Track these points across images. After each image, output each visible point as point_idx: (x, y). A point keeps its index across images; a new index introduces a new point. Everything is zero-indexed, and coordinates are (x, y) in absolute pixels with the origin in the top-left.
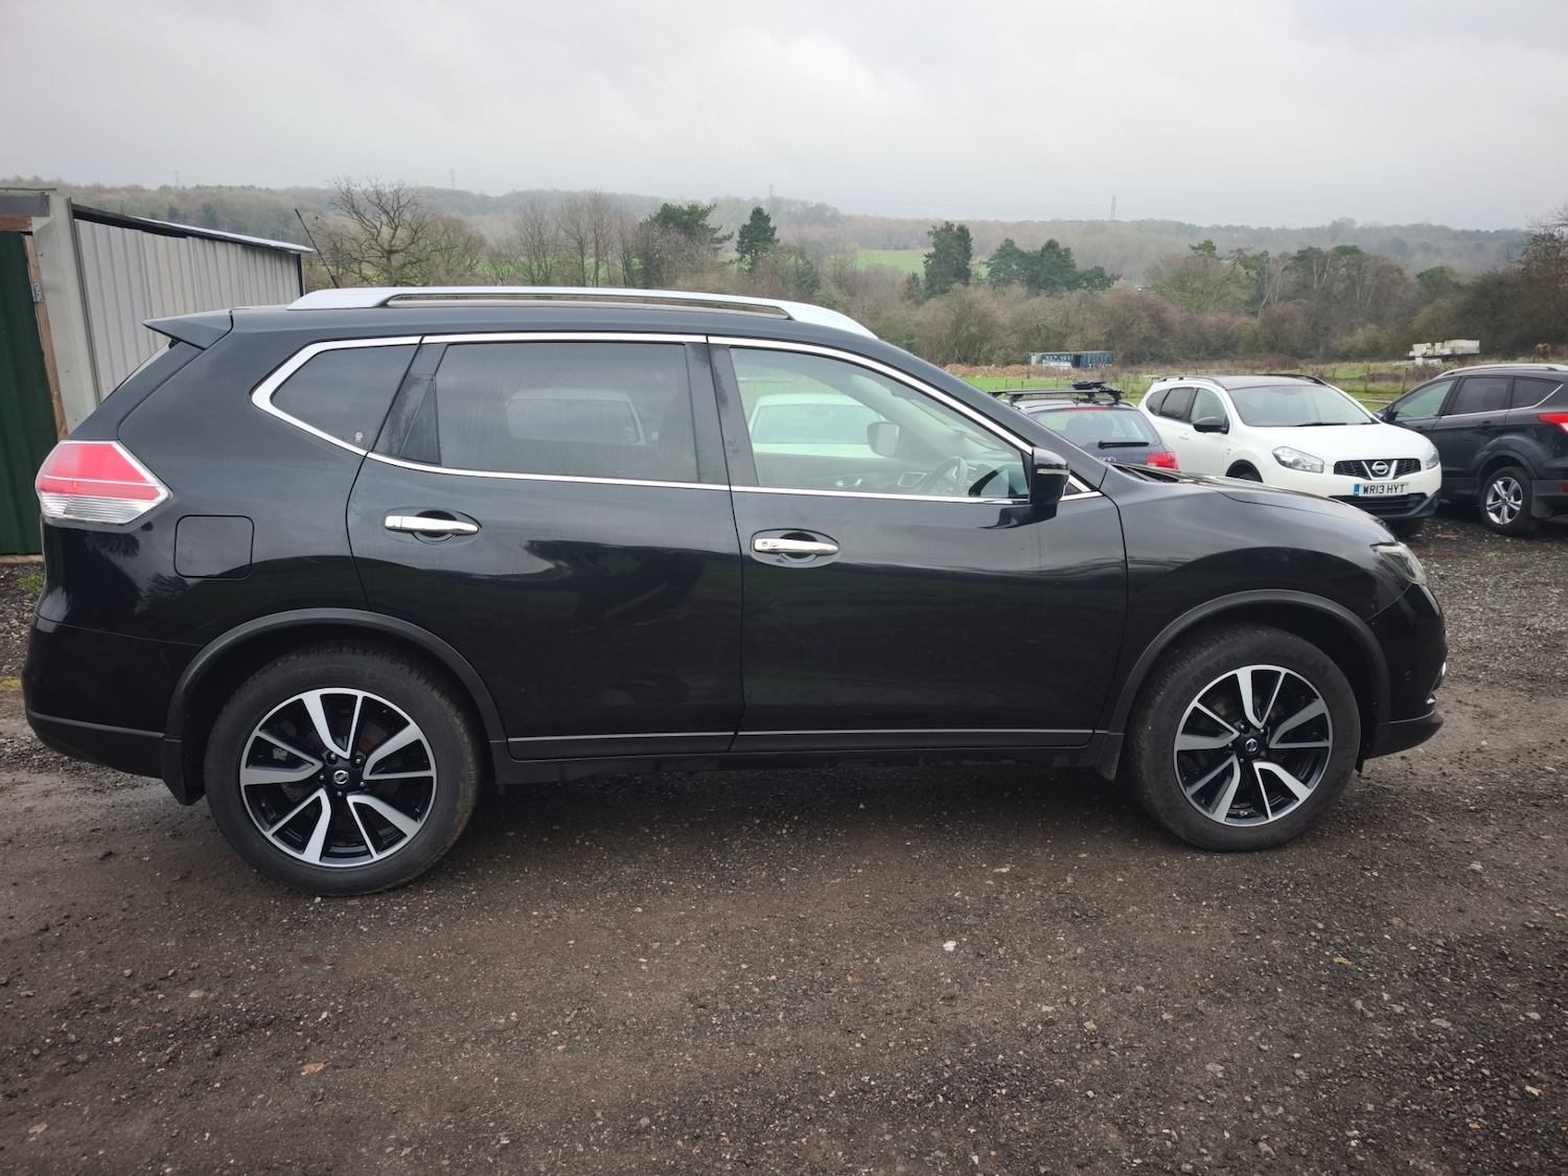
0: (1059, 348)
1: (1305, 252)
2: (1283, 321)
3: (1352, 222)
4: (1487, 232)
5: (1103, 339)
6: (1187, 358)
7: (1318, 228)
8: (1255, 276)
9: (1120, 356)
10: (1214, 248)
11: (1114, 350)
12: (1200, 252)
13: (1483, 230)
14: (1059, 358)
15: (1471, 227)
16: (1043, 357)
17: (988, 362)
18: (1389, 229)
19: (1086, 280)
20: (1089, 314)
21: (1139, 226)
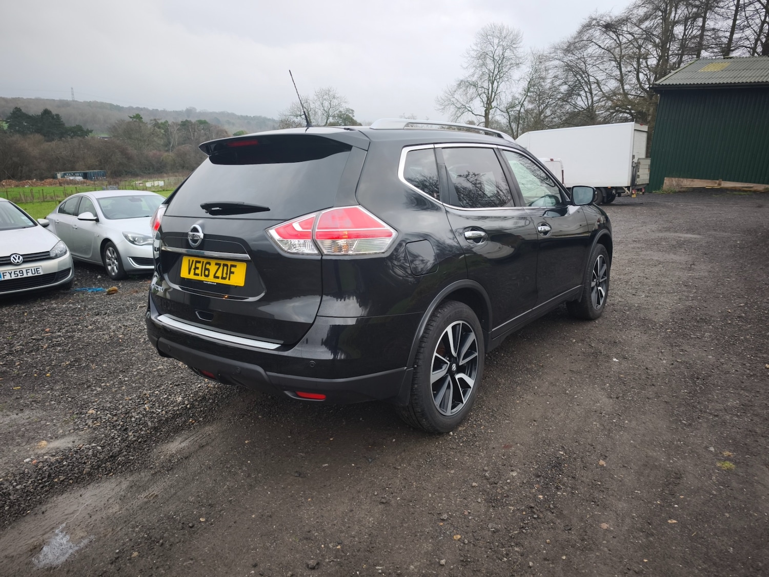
0: (73, 169)
1: (184, 122)
2: (186, 154)
3: (195, 109)
4: (250, 117)
5: (97, 163)
6: (145, 173)
7: (180, 111)
8: (164, 133)
9: (109, 172)
10: (141, 118)
11: (105, 169)
12: (134, 120)
13: (249, 116)
14: (74, 175)
15: (244, 114)
16: (65, 174)
17: (30, 178)
18: (211, 113)
19: (73, 132)
20: (86, 151)
21: (89, 104)
